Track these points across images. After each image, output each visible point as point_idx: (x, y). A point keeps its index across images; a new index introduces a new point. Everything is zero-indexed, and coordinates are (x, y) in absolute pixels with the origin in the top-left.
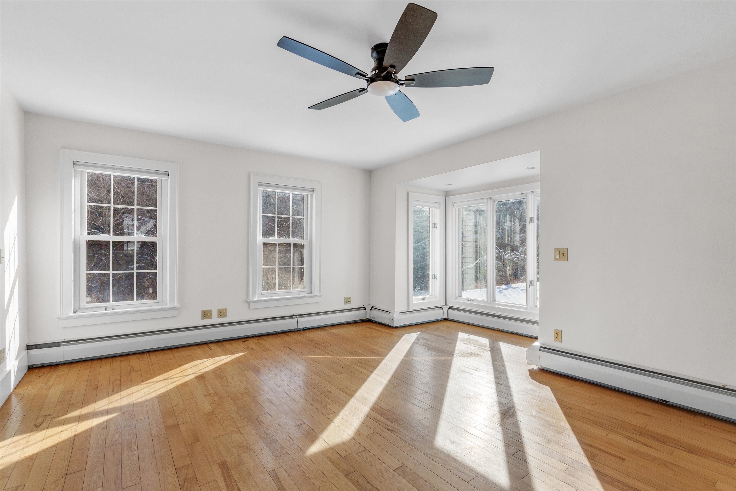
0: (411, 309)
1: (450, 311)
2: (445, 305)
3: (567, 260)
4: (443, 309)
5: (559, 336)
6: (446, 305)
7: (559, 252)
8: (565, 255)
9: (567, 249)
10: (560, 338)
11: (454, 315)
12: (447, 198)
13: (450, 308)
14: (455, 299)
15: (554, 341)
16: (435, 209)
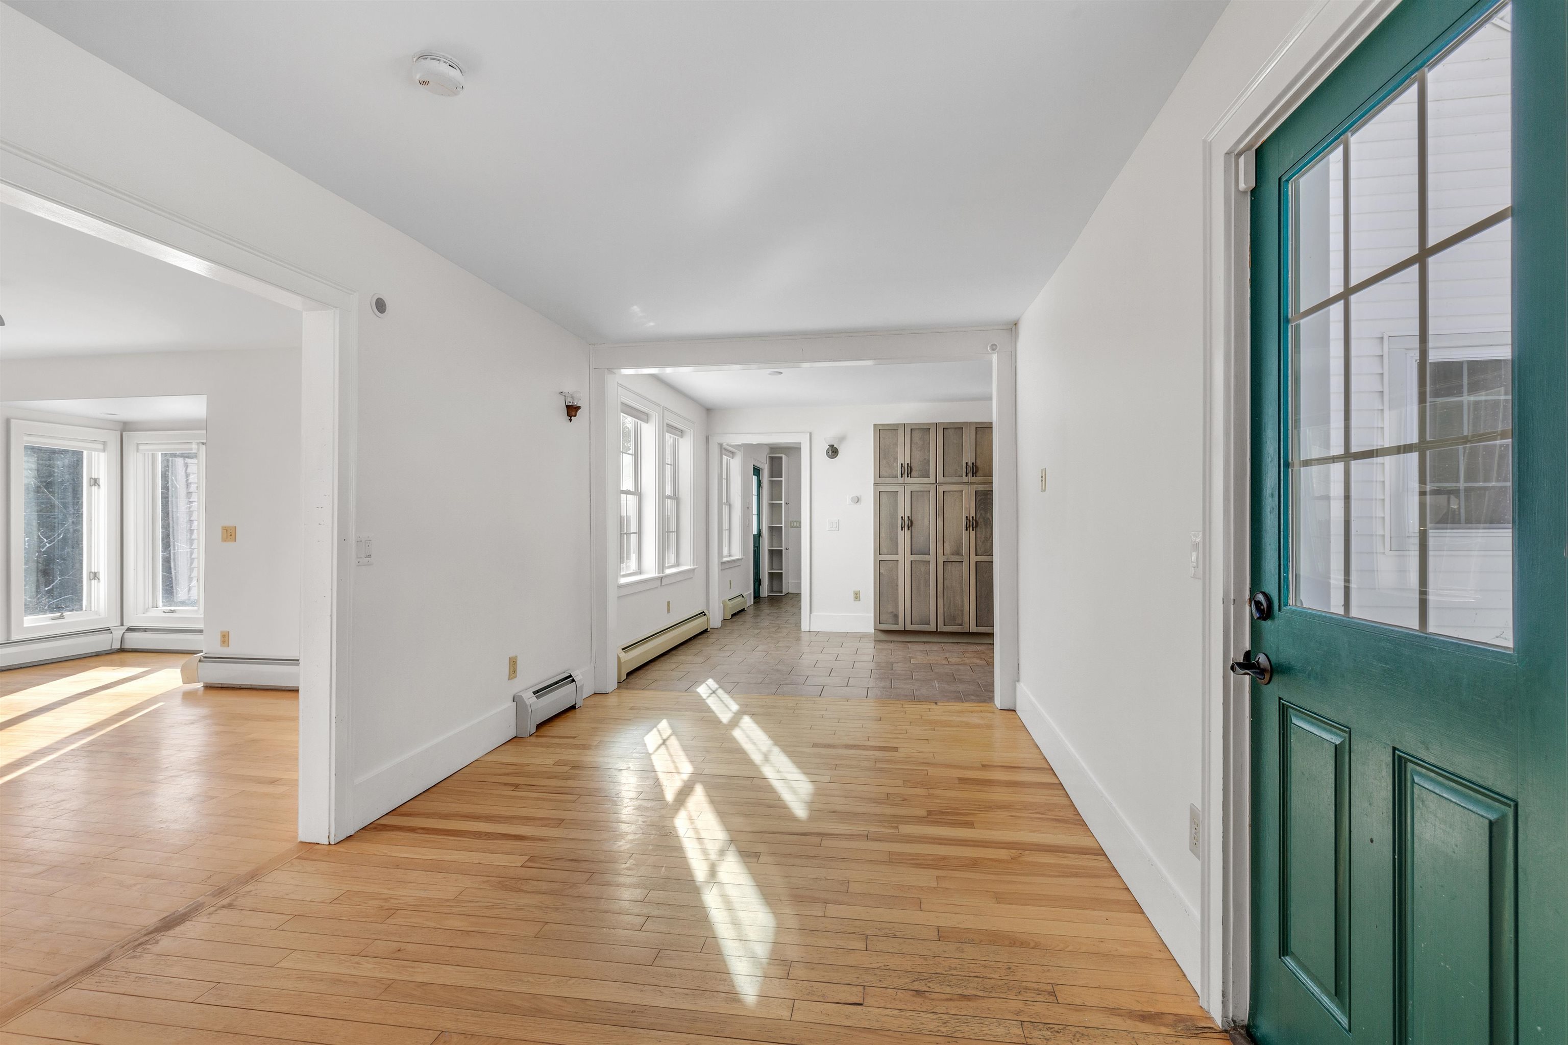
0: (14, 638)
1: (129, 635)
2: (119, 625)
3: (235, 541)
4: (112, 633)
5: (226, 639)
6: (122, 625)
7: (227, 531)
8: (233, 534)
9: (235, 527)
10: (227, 641)
11: (135, 640)
12: (124, 433)
13: (129, 629)
14: (144, 613)
15: (221, 646)
16: (96, 453)
